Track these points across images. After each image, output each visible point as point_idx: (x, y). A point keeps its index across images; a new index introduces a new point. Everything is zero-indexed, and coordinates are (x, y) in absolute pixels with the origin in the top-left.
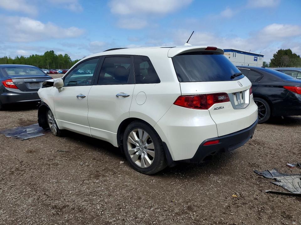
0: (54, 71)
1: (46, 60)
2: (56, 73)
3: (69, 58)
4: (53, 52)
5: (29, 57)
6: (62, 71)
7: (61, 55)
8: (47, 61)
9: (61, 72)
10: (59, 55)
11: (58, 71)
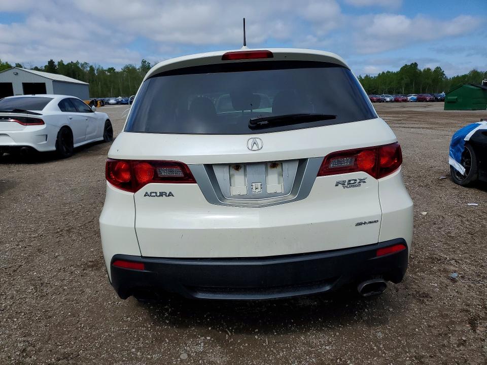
0: (402, 97)
1: (402, 79)
2: (406, 101)
3: (443, 74)
4: (416, 65)
5: (377, 75)
6: (415, 97)
7: (429, 69)
8: (403, 81)
9: (415, 99)
10: (424, 70)
11: (409, 98)
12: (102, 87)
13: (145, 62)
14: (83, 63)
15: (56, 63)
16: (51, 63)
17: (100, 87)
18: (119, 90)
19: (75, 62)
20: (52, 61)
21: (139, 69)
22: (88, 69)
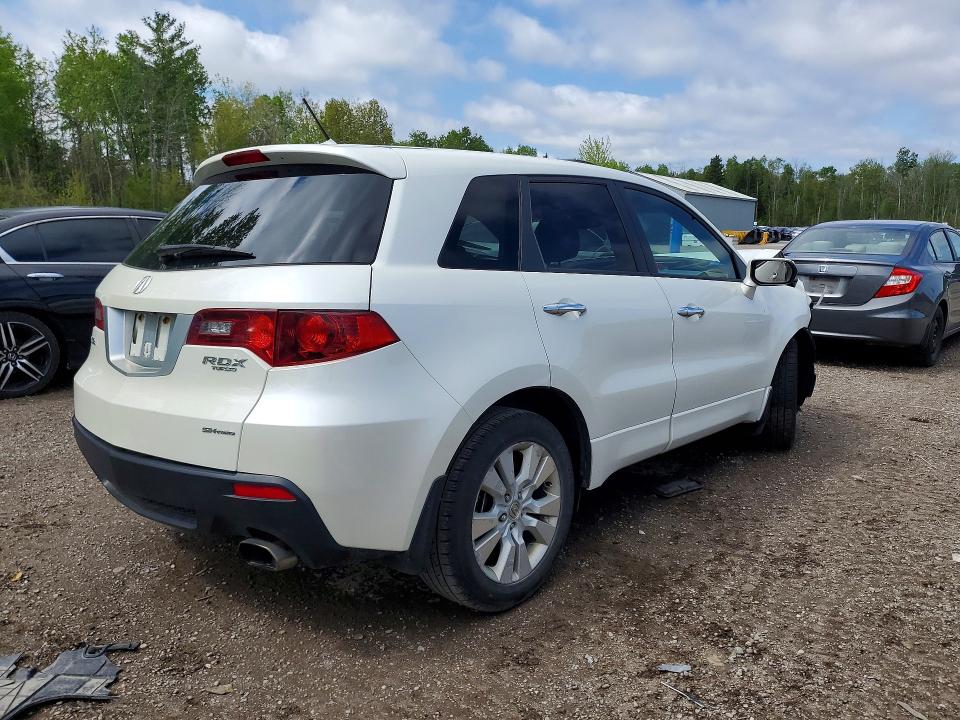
12: (801, 204)
13: (906, 153)
14: (774, 159)
15: (724, 162)
16: (716, 161)
17: (797, 205)
18: (836, 210)
19: (758, 158)
20: (717, 157)
21: (890, 168)
22: (782, 170)
